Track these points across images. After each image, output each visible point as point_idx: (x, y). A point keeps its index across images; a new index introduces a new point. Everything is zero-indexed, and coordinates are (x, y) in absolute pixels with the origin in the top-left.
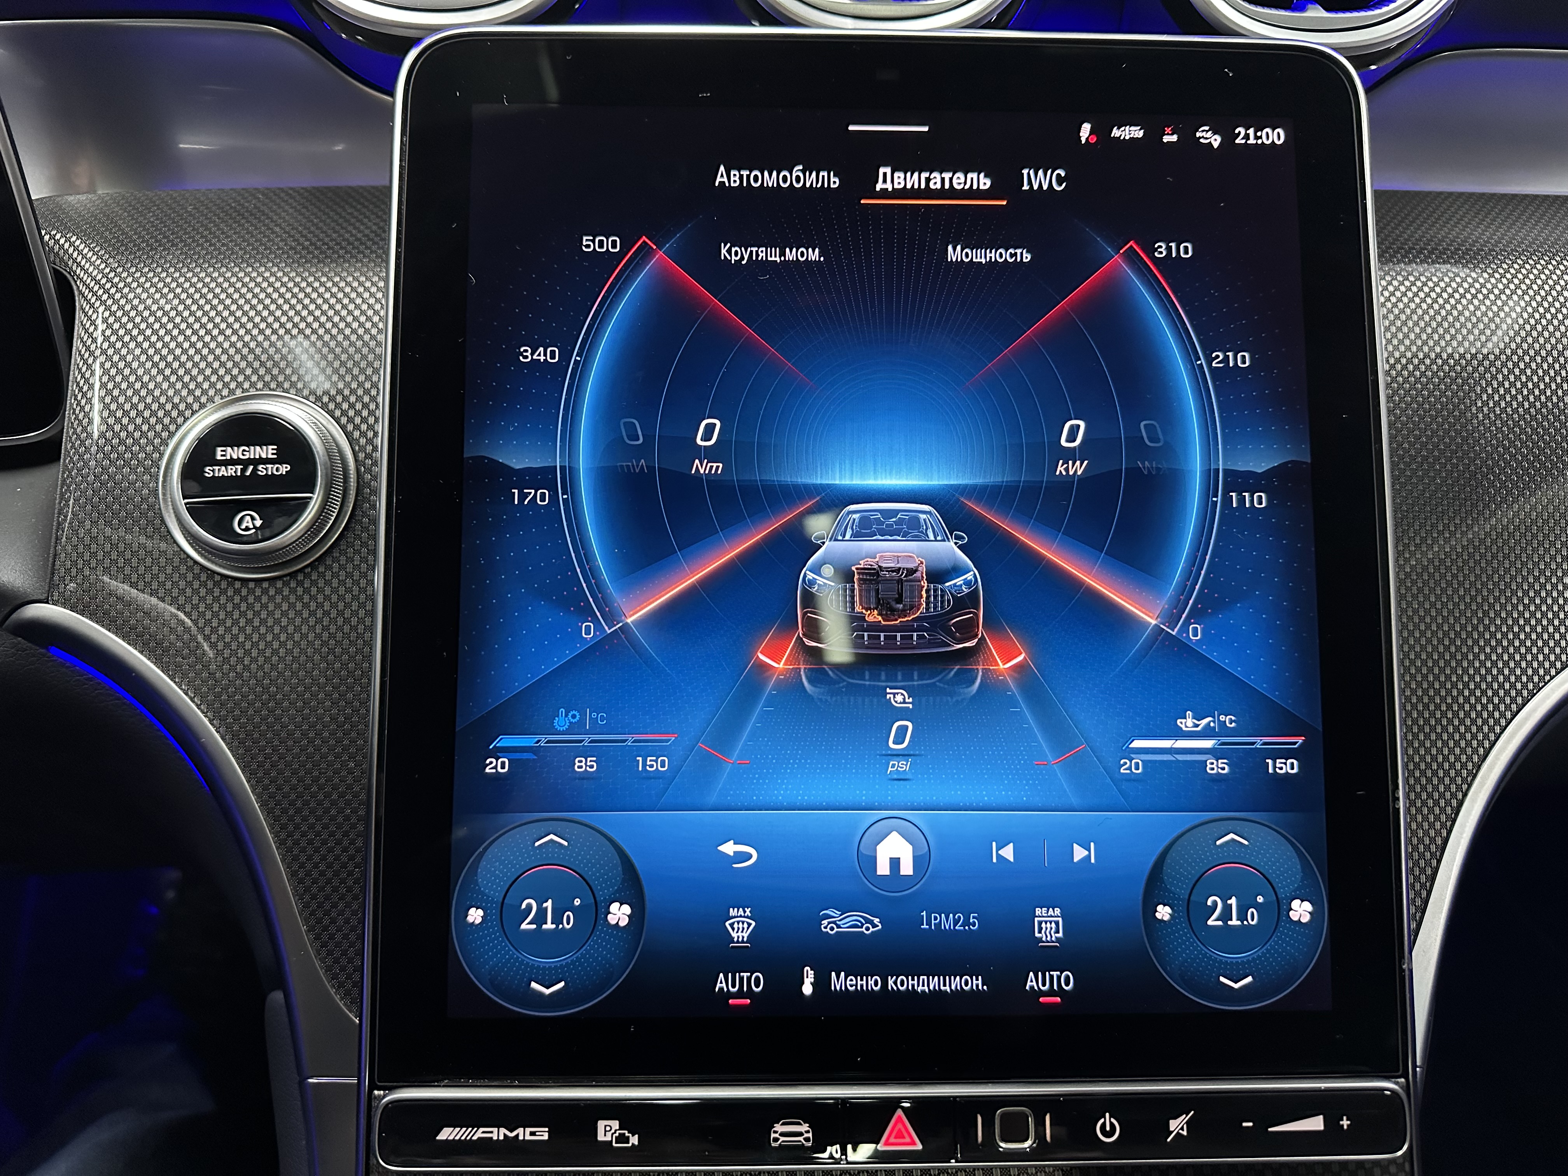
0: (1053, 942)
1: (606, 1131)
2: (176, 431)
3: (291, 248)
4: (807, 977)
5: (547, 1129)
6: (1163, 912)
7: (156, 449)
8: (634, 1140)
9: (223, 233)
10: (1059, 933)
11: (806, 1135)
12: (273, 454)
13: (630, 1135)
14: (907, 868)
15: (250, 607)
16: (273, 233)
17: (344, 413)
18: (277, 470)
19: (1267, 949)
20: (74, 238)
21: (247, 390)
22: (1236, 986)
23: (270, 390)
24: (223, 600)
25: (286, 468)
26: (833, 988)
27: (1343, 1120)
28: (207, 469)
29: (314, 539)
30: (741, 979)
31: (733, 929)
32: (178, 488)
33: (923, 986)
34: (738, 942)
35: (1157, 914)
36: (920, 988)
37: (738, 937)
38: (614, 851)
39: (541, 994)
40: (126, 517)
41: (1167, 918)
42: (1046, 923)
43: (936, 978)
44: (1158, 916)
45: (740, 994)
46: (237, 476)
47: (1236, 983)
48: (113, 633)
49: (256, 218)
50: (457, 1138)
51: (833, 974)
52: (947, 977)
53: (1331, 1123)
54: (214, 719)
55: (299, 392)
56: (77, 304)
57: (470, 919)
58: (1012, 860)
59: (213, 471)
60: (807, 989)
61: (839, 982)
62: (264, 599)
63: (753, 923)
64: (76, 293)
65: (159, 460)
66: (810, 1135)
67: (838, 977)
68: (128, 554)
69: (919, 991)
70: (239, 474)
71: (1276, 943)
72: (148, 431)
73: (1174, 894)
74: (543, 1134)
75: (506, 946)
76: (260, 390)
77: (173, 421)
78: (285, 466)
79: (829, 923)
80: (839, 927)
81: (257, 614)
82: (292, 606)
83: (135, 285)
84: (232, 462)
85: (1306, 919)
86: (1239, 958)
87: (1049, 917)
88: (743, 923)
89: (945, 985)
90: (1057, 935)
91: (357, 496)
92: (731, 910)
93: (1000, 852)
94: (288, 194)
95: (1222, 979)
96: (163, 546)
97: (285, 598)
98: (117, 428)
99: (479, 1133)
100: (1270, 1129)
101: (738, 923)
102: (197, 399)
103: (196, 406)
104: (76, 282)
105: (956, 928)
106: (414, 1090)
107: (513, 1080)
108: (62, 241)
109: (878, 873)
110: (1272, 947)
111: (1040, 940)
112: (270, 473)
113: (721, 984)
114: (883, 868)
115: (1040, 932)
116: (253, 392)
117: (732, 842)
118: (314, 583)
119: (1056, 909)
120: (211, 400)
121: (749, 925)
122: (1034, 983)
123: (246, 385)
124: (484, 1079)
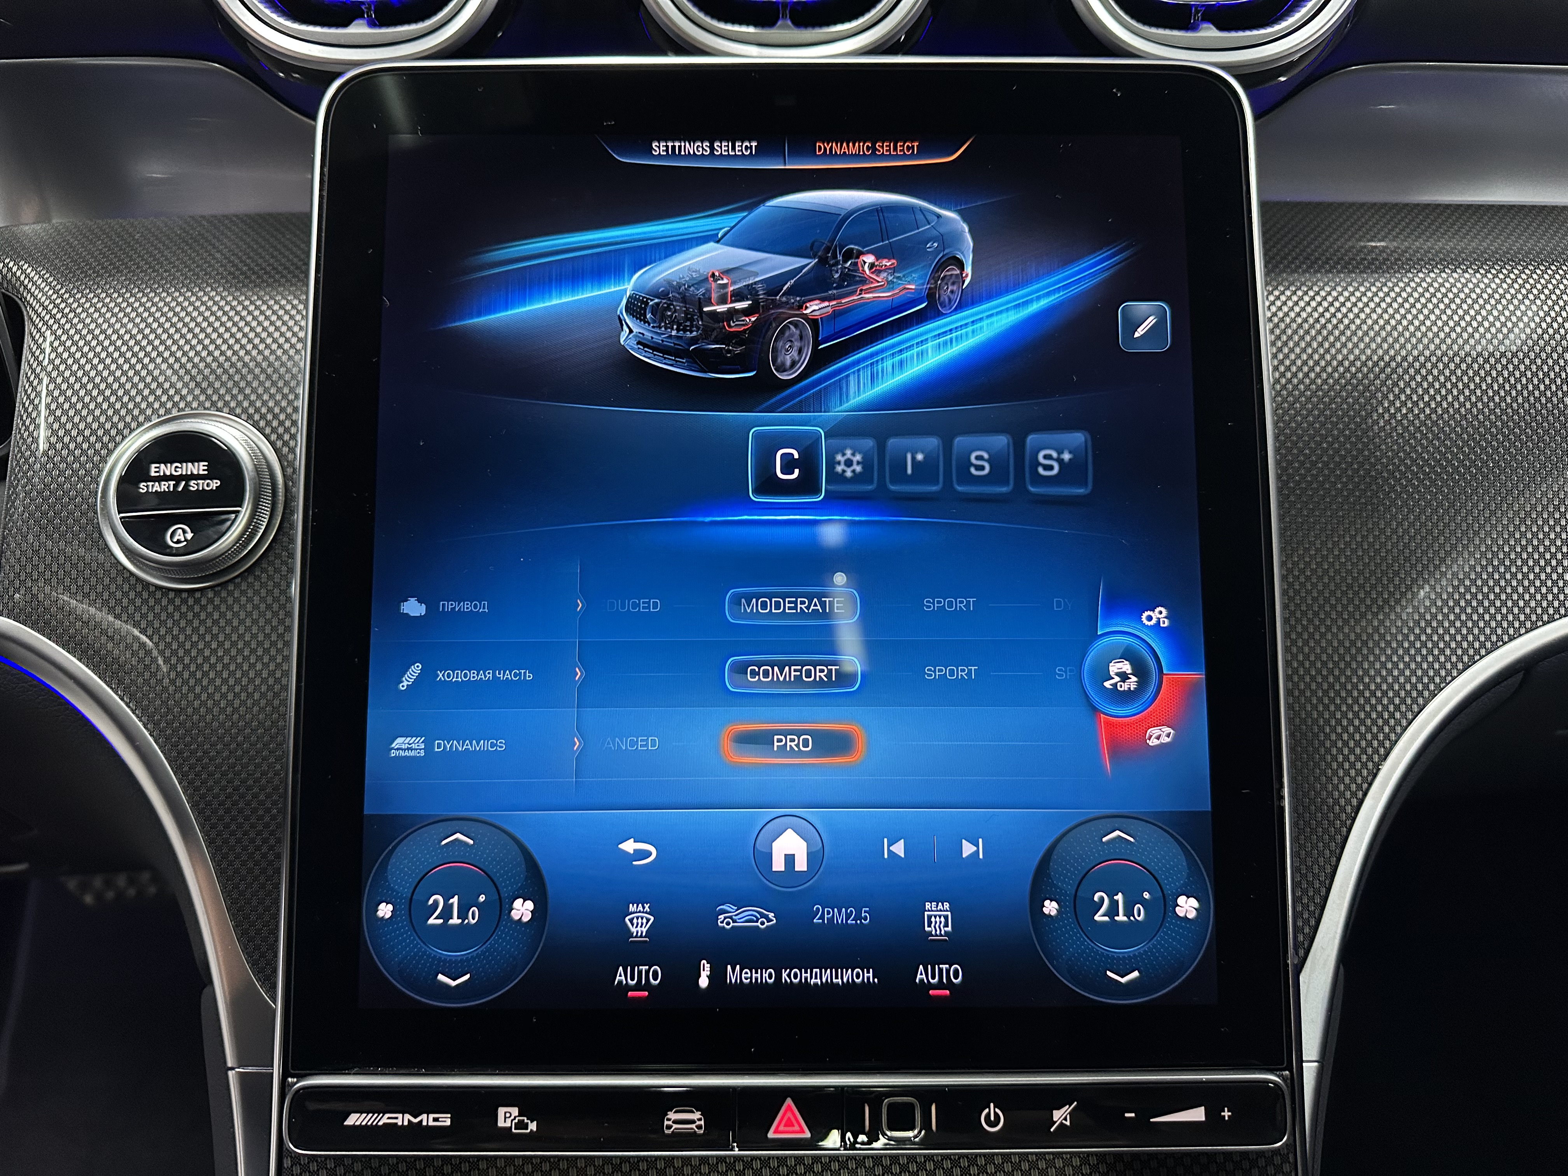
0: (941, 935)
1: (505, 1118)
2: (114, 449)
3: (230, 273)
4: (704, 970)
5: (449, 1115)
6: (1051, 907)
7: (96, 466)
8: (533, 1126)
9: (166, 259)
10: (947, 926)
11: (698, 1123)
12: (204, 470)
13: (529, 1121)
14: (801, 865)
15: (183, 616)
16: (214, 258)
17: (274, 430)
18: (208, 485)
19: (1153, 945)
20: (26, 266)
21: (183, 410)
22: (1123, 980)
23: (205, 409)
24: (157, 609)
25: (216, 483)
26: (728, 981)
27: (1224, 1112)
28: (142, 485)
29: (243, 550)
30: (640, 972)
31: (633, 925)
32: (113, 503)
33: (816, 978)
34: (636, 936)
35: (1044, 909)
36: (813, 980)
37: (637, 932)
38: (519, 851)
39: (447, 986)
40: (66, 531)
41: (1054, 913)
42: (935, 917)
43: (829, 971)
44: (1046, 911)
45: (638, 987)
46: (169, 491)
47: (1122, 977)
48: (53, 642)
49: (199, 245)
50: (364, 1123)
51: (729, 967)
52: (839, 970)
53: (1213, 1114)
54: (148, 724)
55: (232, 412)
56: (26, 329)
57: (380, 914)
58: (903, 856)
59: (147, 486)
60: (704, 982)
61: (734, 975)
62: (197, 609)
63: (652, 918)
64: (26, 318)
65: (98, 477)
66: (702, 1123)
67: (733, 970)
68: (68, 566)
69: (812, 983)
70: (172, 490)
71: (1162, 938)
72: (88, 449)
73: (1061, 890)
74: (446, 1120)
75: (414, 939)
76: (195, 409)
77: (112, 439)
78: (215, 481)
79: (725, 918)
80: (734, 921)
81: (190, 622)
82: (222, 615)
83: (79, 310)
84: (165, 478)
85: (1192, 915)
86: (1126, 952)
87: (937, 911)
88: (642, 918)
89: (837, 978)
90: (946, 929)
91: (285, 508)
92: (631, 905)
93: (891, 848)
94: (232, 221)
95: (1109, 973)
96: (101, 557)
97: (217, 608)
98: (59, 446)
99: (385, 1119)
100: (1151, 1120)
101: (637, 918)
102: (134, 418)
103: (134, 425)
104: (26, 307)
105: (849, 922)
106: (324, 1077)
107: (421, 1068)
108: (15, 269)
109: (774, 870)
110: (1159, 943)
111: (930, 934)
112: (201, 489)
113: (620, 977)
114: (778, 865)
115: (929, 926)
116: (188, 411)
117: (632, 839)
118: (243, 593)
119: (945, 903)
120: (148, 419)
121: (648, 920)
122: (924, 976)
123: (182, 405)
124: (392, 1067)
